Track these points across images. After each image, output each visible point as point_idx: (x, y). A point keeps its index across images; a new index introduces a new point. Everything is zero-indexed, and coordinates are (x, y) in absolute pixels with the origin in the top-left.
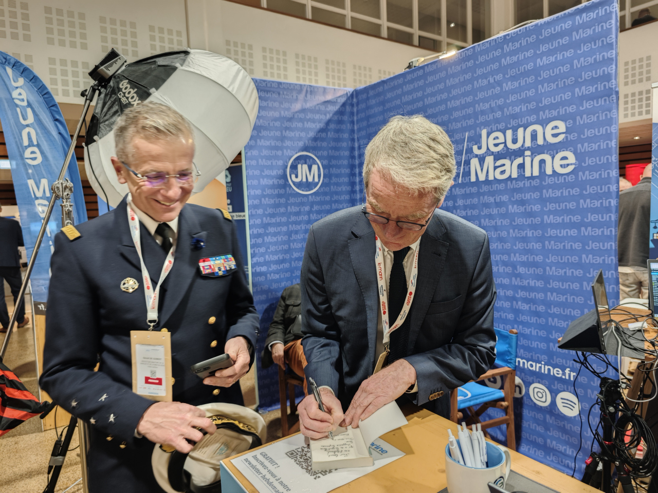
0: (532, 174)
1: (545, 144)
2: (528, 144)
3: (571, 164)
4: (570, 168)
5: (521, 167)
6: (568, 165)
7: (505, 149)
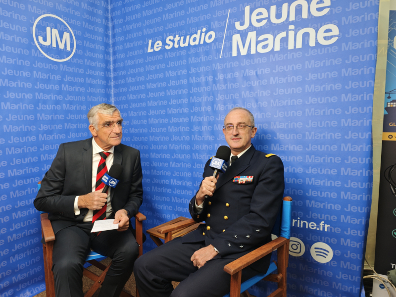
0: (295, 46)
1: (310, 18)
2: (292, 18)
3: (335, 36)
4: (334, 40)
5: (284, 41)
6: (332, 37)
7: (269, 24)
